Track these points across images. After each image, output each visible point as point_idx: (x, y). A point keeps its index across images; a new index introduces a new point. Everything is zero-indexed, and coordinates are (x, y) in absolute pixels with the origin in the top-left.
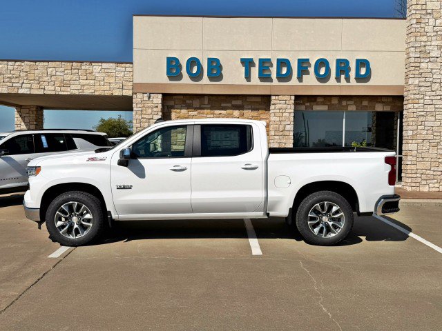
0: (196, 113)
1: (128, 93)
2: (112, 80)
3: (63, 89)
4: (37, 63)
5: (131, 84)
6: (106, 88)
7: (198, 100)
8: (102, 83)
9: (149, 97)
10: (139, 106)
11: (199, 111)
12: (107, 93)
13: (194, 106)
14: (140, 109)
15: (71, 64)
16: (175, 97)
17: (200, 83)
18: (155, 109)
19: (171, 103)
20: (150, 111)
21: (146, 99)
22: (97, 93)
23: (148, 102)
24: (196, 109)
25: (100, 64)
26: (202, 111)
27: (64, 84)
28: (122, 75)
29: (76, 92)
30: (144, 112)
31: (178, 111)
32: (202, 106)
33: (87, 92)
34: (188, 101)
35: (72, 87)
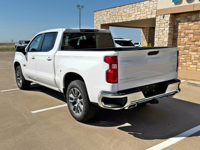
0: (193, 24)
1: (154, 16)
2: (147, 10)
3: (129, 18)
4: (121, 7)
5: (155, 11)
6: (145, 15)
7: (195, 15)
8: (143, 12)
9: (164, 17)
10: (158, 23)
11: (195, 22)
12: (145, 18)
13: (192, 20)
14: (159, 25)
15: (132, 5)
16: (181, 15)
17: (193, 3)
18: (166, 24)
19: (179, 19)
20: (163, 25)
21: (162, 18)
22: (141, 19)
23: (163, 20)
24: (193, 21)
25: (143, 2)
26: (197, 23)
27: (130, 15)
28: (152, 6)
29: (133, 19)
30: (161, 26)
31: (183, 23)
32: (198, 19)
33: (137, 18)
34: (189, 17)
35: (132, 17)
